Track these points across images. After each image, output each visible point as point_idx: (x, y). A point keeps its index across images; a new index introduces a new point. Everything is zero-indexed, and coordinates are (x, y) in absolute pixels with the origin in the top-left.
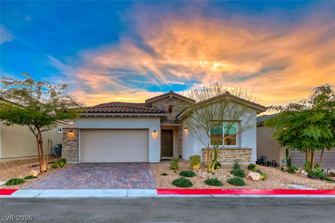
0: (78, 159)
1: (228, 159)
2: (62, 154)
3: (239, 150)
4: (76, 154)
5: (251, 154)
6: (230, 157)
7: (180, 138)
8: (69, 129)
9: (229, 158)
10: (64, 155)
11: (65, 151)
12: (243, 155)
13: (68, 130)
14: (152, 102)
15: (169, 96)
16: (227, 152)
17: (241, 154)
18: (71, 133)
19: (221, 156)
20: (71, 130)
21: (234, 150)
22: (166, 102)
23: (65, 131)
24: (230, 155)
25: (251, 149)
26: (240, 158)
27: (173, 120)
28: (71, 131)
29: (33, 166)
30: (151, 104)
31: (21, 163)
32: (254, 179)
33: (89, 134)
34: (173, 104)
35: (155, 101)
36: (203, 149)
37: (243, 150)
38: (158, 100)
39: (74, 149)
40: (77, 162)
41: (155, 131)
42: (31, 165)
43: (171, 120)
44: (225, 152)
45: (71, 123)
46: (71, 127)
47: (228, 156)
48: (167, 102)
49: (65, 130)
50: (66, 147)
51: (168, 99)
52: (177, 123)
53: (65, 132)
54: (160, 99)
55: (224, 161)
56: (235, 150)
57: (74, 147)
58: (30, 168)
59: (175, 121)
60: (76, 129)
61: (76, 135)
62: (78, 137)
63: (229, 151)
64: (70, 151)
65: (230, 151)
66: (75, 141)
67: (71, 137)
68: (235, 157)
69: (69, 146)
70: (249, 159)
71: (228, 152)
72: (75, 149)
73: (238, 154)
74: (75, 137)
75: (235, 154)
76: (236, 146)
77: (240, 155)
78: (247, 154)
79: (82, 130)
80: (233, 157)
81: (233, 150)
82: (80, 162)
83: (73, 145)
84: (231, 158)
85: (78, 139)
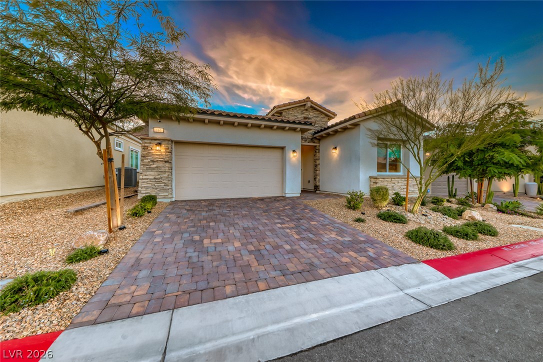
0: (171, 194)
2: (139, 185)
4: (168, 185)
7: (318, 162)
10: (145, 187)
11: (147, 179)
13: (153, 141)
14: (283, 110)
15: (305, 105)
18: (158, 148)
22: (300, 112)
23: (146, 143)
27: (309, 137)
28: (160, 144)
29: (77, 211)
30: (281, 113)
31: (42, 206)
34: (310, 116)
35: (287, 109)
36: (371, 177)
38: (290, 108)
39: (164, 177)
40: (169, 200)
41: (294, 151)
42: (72, 209)
43: (306, 137)
45: (158, 129)
46: (158, 136)
48: (302, 113)
49: (146, 141)
50: (148, 173)
51: (303, 109)
52: (314, 142)
53: (146, 145)
54: (293, 108)
57: (165, 172)
58: (71, 218)
59: (312, 139)
60: (168, 140)
61: (169, 152)
62: (172, 155)
64: (157, 180)
66: (166, 162)
67: (159, 154)
69: (155, 170)
72: (168, 177)
74: (167, 155)
76: (401, 173)
79: (177, 143)
82: (174, 199)
83: (163, 170)
85: (171, 159)
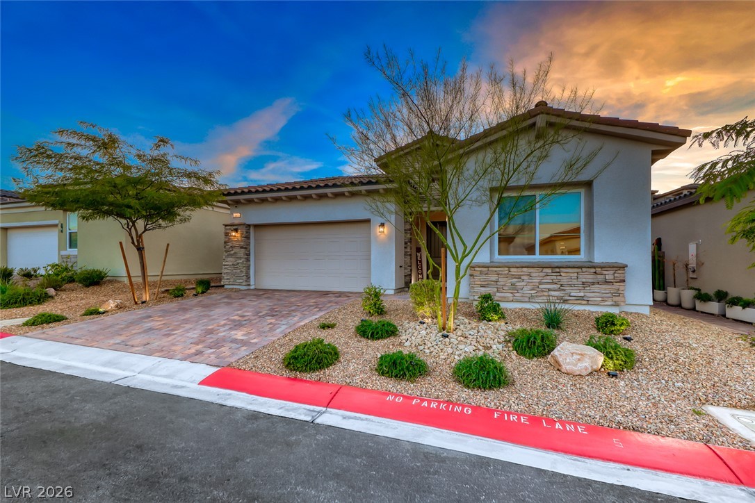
0: (247, 281)
1: (542, 294)
3: (580, 270)
4: (243, 272)
5: (624, 281)
6: (549, 290)
8: (234, 225)
9: (543, 291)
11: (228, 265)
12: (593, 283)
13: (232, 227)
16: (537, 274)
17: (584, 280)
19: (518, 284)
20: (235, 227)
21: (562, 270)
23: (227, 229)
24: (548, 283)
25: (623, 267)
26: (582, 294)
27: (436, 197)
28: (236, 230)
32: (565, 368)
33: (269, 235)
37: (593, 270)
39: (240, 263)
40: (245, 287)
41: (382, 225)
44: (533, 275)
45: (236, 214)
46: (237, 222)
47: (541, 286)
49: (227, 227)
50: (229, 259)
53: (227, 231)
55: (527, 299)
56: (563, 268)
57: (240, 258)
60: (244, 224)
61: (245, 237)
62: (249, 240)
63: (545, 270)
64: (235, 266)
65: (549, 271)
66: (242, 248)
67: (236, 239)
68: (565, 290)
69: (233, 257)
70: (616, 299)
71: (542, 274)
72: (244, 263)
73: (575, 282)
74: (243, 241)
75: (564, 281)
76: (581, 257)
77: (583, 283)
78: (606, 282)
79: (256, 226)
80: (559, 290)
81: (558, 270)
82: (252, 287)
83: (239, 255)
84: (552, 293)
85: (249, 244)
